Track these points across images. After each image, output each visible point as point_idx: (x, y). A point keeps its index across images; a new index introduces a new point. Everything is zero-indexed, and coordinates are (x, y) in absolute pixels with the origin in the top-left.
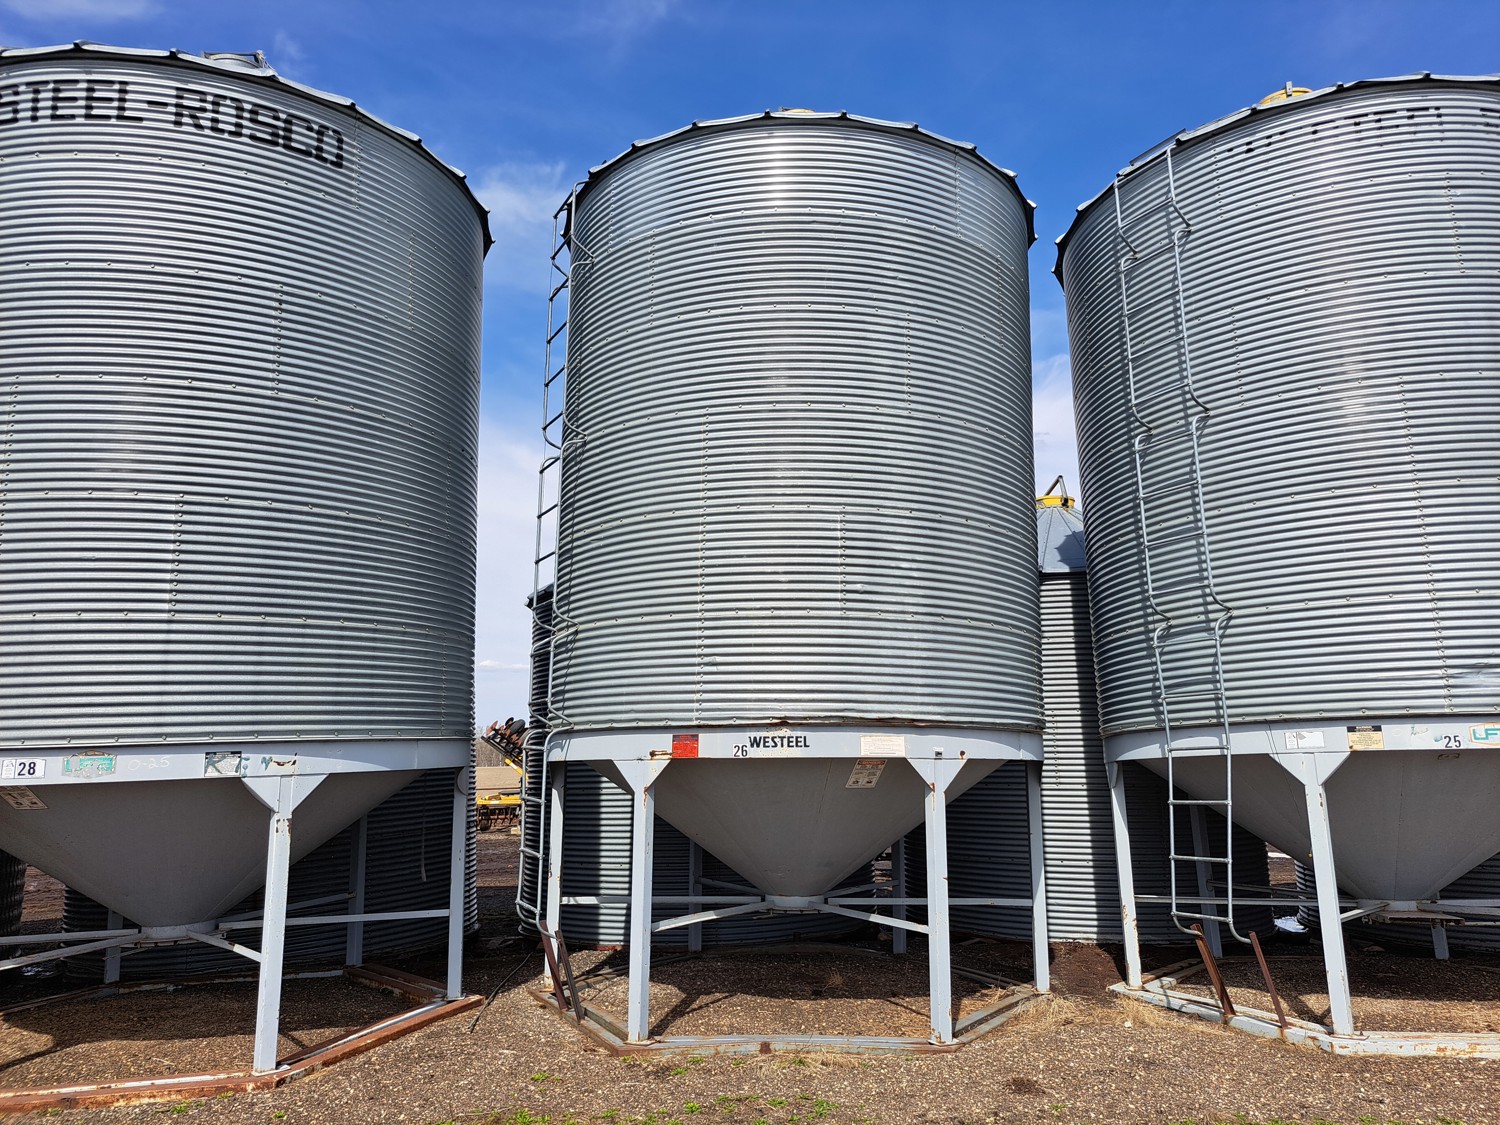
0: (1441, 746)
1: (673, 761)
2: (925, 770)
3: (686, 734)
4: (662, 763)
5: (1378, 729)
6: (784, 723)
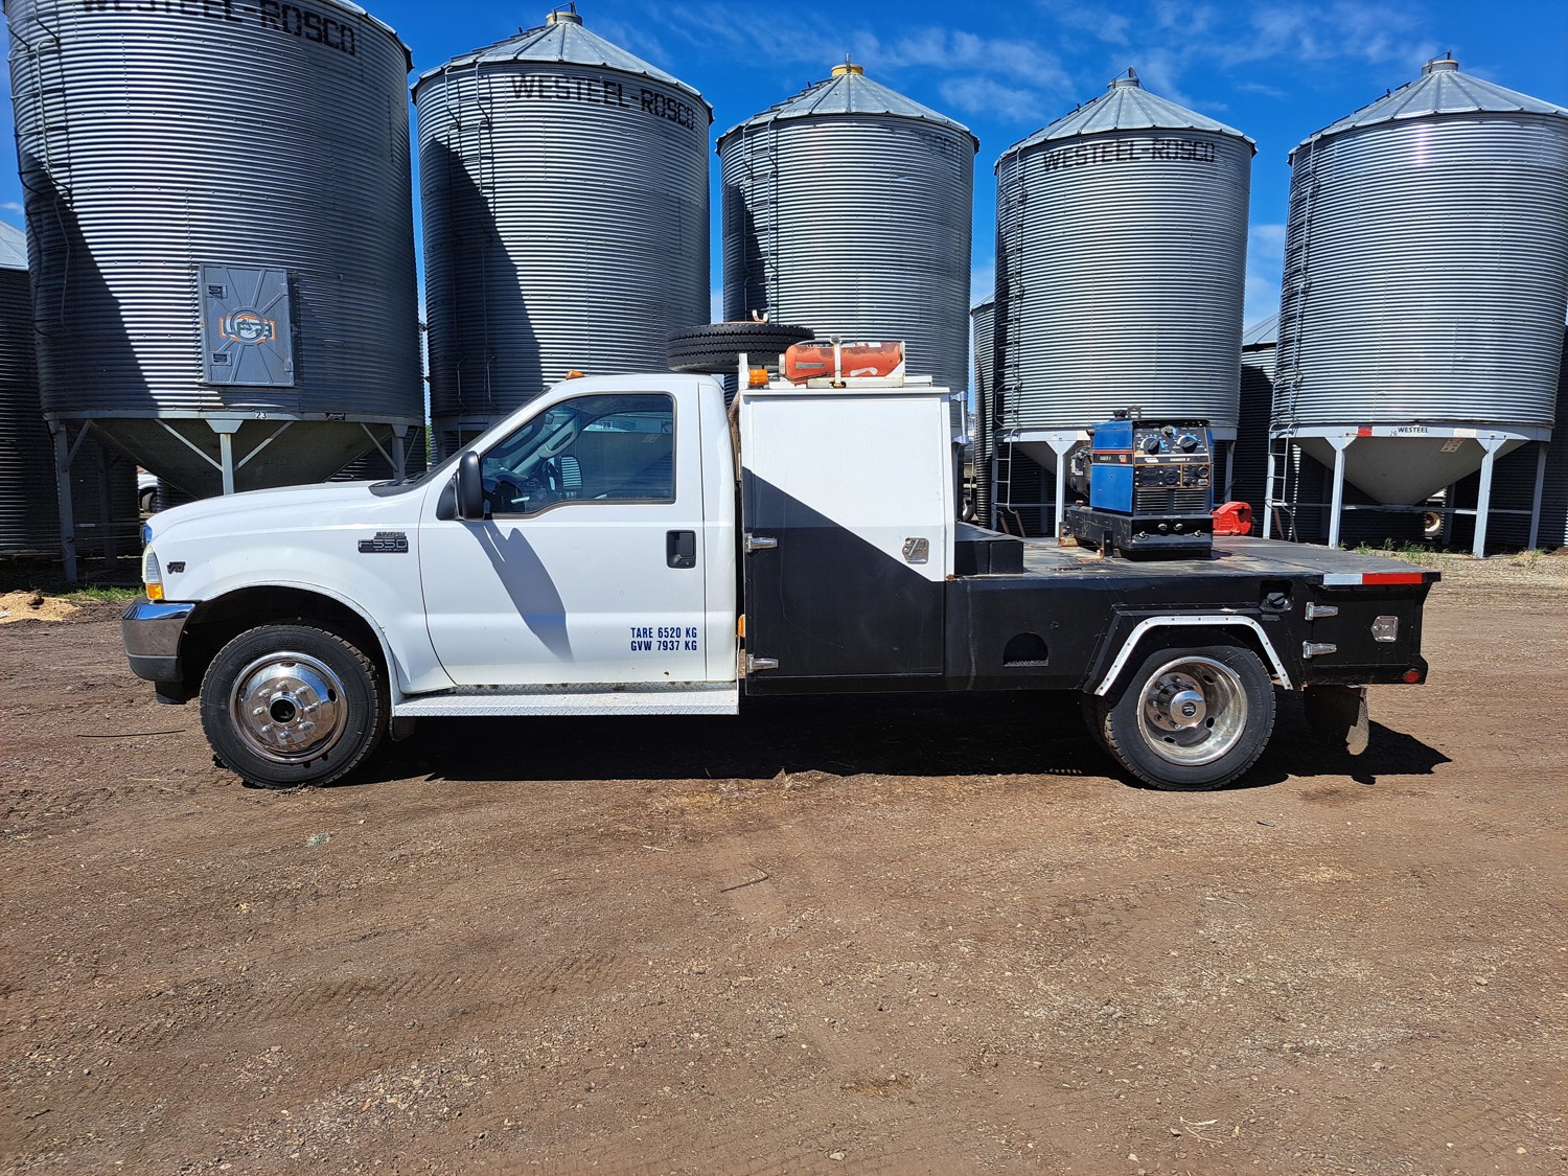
1: (1359, 439)
2: (1485, 444)
3: (1366, 426)
4: (1352, 439)
6: (1416, 421)
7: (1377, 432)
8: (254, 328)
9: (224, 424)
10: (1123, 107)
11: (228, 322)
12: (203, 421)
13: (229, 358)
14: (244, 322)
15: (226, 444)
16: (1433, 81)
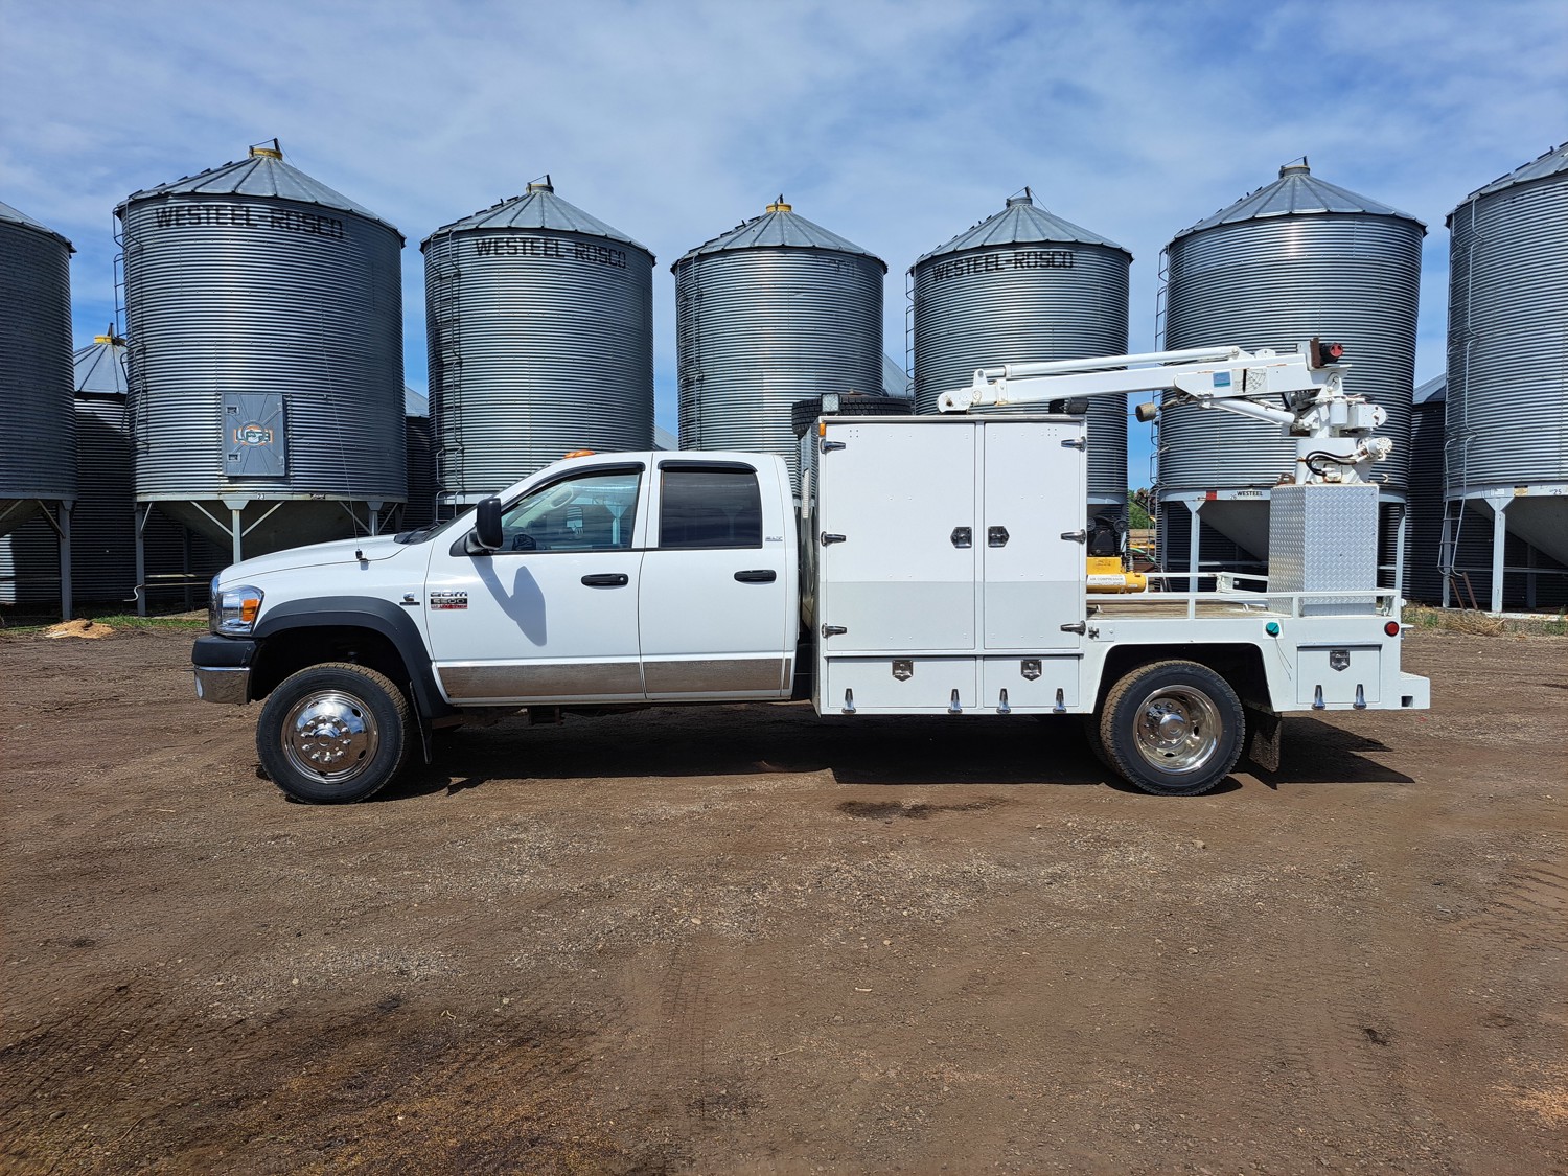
0: (1552, 494)
1: (1207, 501)
3: (1212, 490)
4: (1203, 502)
5: (1526, 487)
6: (1251, 486)
7: (1222, 495)
8: (258, 435)
9: (236, 502)
10: (1020, 222)
11: (240, 431)
12: (221, 501)
13: (239, 457)
14: (251, 432)
15: (236, 517)
16: (1289, 184)
